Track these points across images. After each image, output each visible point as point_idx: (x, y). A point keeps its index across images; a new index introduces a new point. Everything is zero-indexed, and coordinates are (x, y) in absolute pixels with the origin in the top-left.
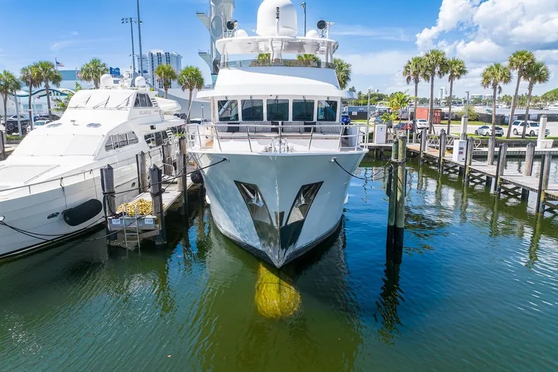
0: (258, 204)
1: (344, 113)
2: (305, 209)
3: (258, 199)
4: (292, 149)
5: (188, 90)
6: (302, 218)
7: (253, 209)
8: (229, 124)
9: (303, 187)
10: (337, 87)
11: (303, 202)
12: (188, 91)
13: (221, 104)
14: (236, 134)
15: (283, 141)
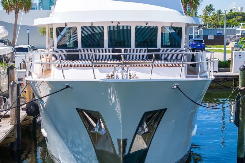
0: (100, 132)
1: (198, 37)
2: (148, 137)
3: (100, 127)
4: (135, 76)
5: (14, 11)
6: (145, 146)
7: (94, 137)
8: (68, 51)
9: (146, 114)
10: (181, 12)
11: (146, 130)
12: (13, 13)
13: (60, 30)
14: (76, 62)
15: (125, 69)
